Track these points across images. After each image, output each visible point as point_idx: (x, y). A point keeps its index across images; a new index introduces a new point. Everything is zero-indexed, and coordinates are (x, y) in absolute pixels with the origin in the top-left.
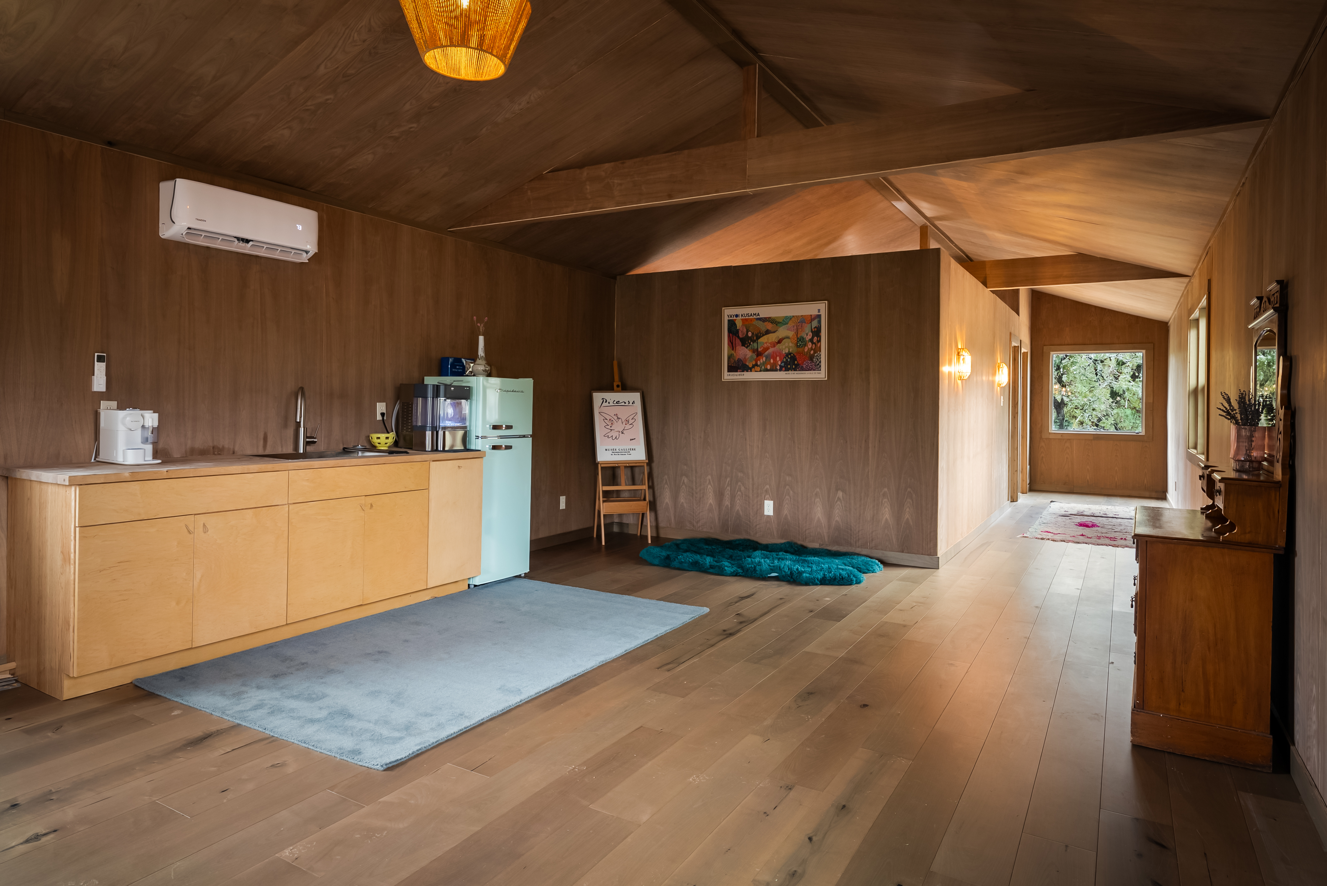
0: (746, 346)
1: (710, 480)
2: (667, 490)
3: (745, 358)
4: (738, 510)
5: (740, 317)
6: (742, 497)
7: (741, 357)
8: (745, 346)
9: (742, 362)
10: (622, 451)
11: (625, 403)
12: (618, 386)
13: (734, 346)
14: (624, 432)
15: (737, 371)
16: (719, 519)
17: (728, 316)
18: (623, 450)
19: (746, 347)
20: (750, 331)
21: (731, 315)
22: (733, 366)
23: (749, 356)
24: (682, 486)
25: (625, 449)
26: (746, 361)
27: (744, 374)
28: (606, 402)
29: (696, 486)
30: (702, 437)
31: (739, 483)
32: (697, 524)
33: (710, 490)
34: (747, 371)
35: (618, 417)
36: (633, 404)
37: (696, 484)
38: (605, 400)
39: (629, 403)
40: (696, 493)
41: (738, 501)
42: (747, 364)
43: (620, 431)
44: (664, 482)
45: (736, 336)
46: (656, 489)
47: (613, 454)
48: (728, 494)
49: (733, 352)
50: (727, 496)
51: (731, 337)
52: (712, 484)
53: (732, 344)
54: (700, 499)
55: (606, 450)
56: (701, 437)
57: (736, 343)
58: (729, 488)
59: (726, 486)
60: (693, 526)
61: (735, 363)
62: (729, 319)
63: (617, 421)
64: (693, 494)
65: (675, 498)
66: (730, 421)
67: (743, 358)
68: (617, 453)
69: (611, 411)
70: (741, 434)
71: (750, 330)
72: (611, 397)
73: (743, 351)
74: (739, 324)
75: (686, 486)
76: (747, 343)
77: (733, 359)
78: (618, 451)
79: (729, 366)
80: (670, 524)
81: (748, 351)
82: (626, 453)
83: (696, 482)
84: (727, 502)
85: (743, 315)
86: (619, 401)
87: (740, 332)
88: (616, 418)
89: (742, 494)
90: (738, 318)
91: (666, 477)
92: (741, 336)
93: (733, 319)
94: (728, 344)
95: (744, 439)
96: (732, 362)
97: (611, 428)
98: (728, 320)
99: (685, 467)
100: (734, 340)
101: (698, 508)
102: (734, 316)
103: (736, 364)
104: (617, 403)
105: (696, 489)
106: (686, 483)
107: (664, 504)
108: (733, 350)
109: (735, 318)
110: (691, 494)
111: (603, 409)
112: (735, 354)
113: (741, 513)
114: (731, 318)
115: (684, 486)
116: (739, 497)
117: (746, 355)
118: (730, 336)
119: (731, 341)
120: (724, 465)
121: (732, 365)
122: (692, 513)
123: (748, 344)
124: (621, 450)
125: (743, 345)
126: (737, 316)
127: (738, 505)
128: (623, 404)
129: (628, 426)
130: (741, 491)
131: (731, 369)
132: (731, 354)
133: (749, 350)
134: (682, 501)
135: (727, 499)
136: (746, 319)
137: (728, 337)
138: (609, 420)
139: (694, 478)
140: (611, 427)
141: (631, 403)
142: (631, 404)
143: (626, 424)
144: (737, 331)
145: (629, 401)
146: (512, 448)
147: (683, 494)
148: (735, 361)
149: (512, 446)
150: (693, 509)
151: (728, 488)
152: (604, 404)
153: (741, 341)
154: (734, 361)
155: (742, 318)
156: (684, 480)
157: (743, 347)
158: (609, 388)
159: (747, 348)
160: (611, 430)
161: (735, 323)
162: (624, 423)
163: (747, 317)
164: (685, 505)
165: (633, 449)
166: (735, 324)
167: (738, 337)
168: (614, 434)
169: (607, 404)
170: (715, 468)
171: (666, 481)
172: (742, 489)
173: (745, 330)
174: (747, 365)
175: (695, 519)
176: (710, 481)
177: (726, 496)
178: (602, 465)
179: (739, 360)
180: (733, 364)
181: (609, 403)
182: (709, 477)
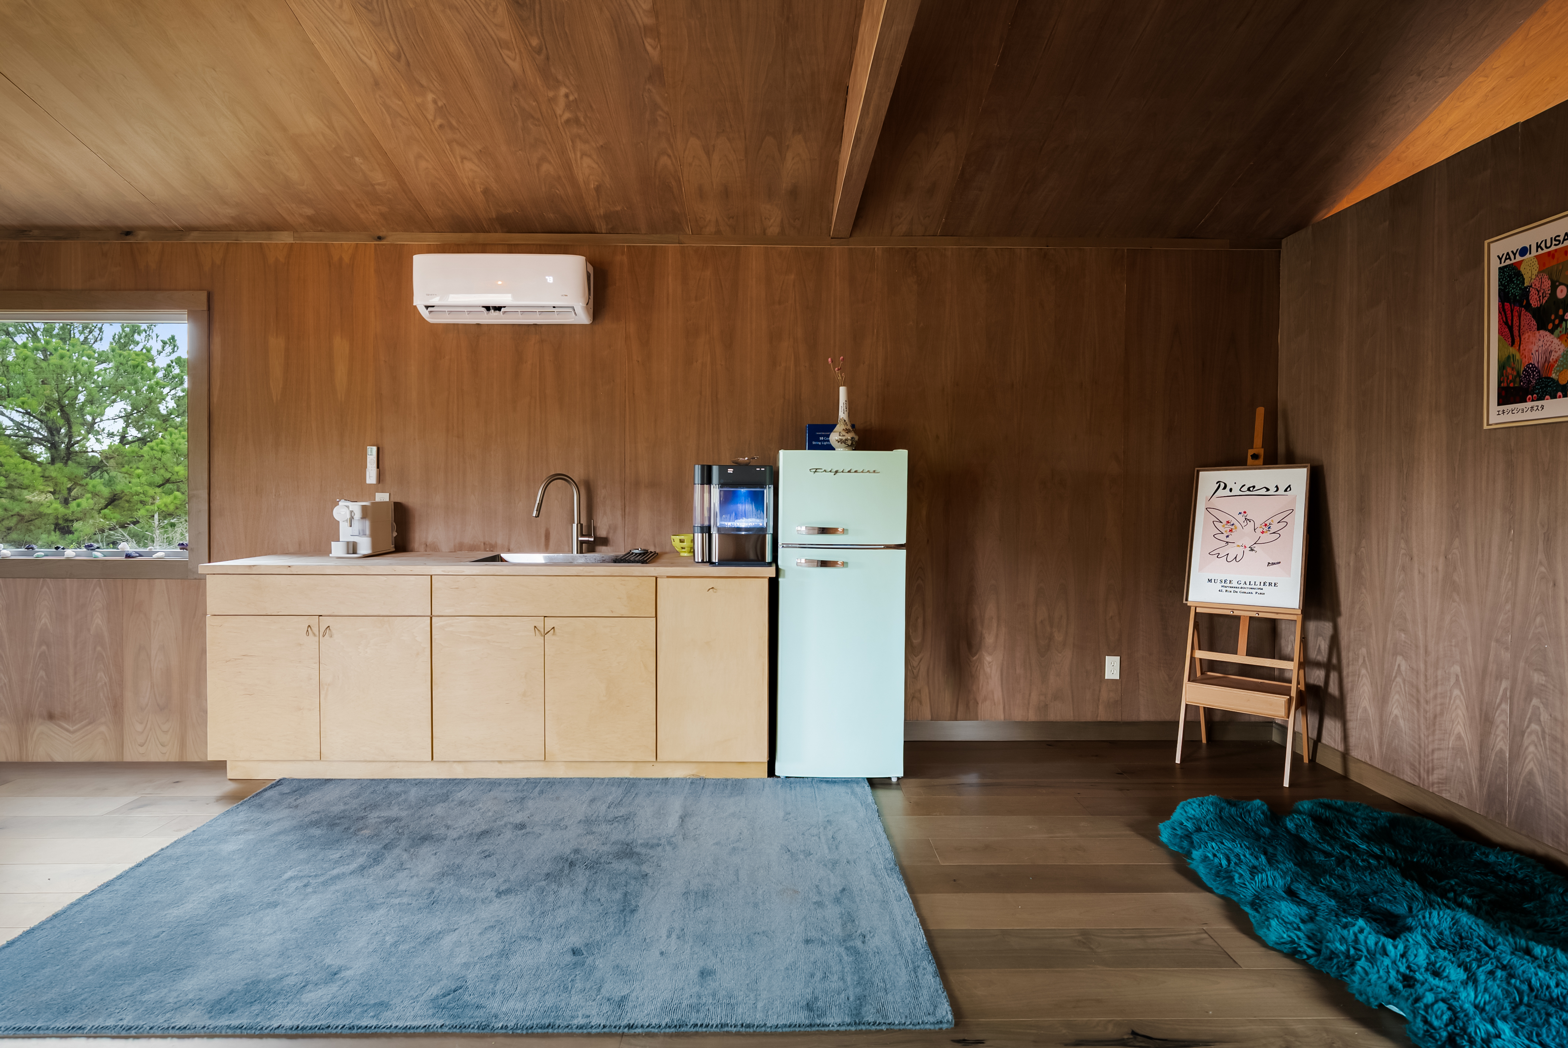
0: (1550, 326)
1: (1457, 676)
2: (1364, 679)
3: (1546, 360)
4: (1531, 773)
5: (1534, 253)
6: (1544, 739)
7: (1536, 359)
8: (1546, 329)
9: (1539, 372)
10: (1245, 586)
11: (1268, 490)
12: (1255, 457)
13: (1516, 333)
14: (1257, 548)
15: (1524, 400)
16: (1480, 780)
17: (1500, 259)
18: (1248, 583)
19: (1549, 331)
20: (1561, 284)
21: (1508, 254)
22: (1514, 388)
23: (1560, 352)
24: (1396, 677)
25: (1252, 583)
26: (1551, 367)
27: (1543, 407)
28: (1225, 488)
29: (1426, 686)
30: (1440, 568)
31: (1535, 701)
32: (1428, 776)
33: (1458, 701)
34: (1554, 397)
35: (1248, 518)
36: (1286, 491)
37: (1426, 680)
38: (1222, 485)
39: (1277, 490)
40: (1427, 702)
41: (1532, 749)
42: (1554, 376)
43: (1248, 546)
44: (1361, 661)
45: (1521, 306)
46: (1345, 673)
47: (1224, 589)
48: (1504, 722)
49: (1512, 350)
50: (1502, 727)
51: (1509, 313)
52: (1462, 684)
53: (1511, 329)
54: (1435, 717)
55: (1210, 581)
56: (1437, 570)
57: (1522, 324)
58: (1506, 707)
59: (1498, 701)
60: (1420, 777)
61: (1518, 380)
62: (1503, 265)
63: (1243, 525)
64: (1418, 701)
65: (1382, 700)
66: (1510, 531)
67: (1542, 361)
68: (1232, 590)
69: (1231, 507)
70: (1543, 569)
71: (1561, 281)
72: (1235, 477)
73: (1540, 343)
74: (1530, 271)
75: (1404, 680)
76: (1553, 317)
77: (1513, 369)
78: (1236, 585)
79: (1503, 388)
80: (1371, 758)
81: (1556, 341)
82: (1254, 591)
83: (1426, 676)
84: (1502, 743)
85: (1543, 245)
86: (1254, 487)
87: (1533, 292)
88: (1241, 519)
89: (1543, 732)
90: (1528, 256)
91: (1364, 651)
92: (1534, 303)
93: (1513, 261)
94: (1500, 332)
95: (1551, 584)
96: (1510, 378)
97: (1228, 540)
98: (1500, 268)
99: (1403, 635)
100: (1515, 319)
101: (1430, 739)
102: (1515, 254)
103: (1521, 381)
104: (1249, 489)
105: (1427, 691)
106: (1404, 673)
107: (1360, 711)
108: (1513, 344)
109: (1519, 258)
110: (1415, 702)
111: (1216, 502)
112: (1518, 357)
113: (1539, 781)
114: (1508, 262)
115: (1399, 679)
116: (1534, 737)
117: (1551, 352)
118: (1504, 310)
119: (1506, 323)
120: (1493, 644)
121: (1511, 385)
122: (1417, 747)
123: (1557, 322)
124: (1243, 582)
125: (1542, 326)
126: (1524, 251)
127: (1530, 757)
128: (1263, 491)
129: (1267, 537)
130: (1539, 722)
131: (1507, 396)
132: (1509, 357)
133: (1559, 338)
134: (1396, 711)
135: (1502, 735)
136: (1549, 252)
137: (1500, 312)
138: (1225, 522)
139: (1422, 666)
140: (1227, 536)
141: (1282, 489)
142: (1281, 491)
143: (1263, 532)
144: (1525, 292)
145: (1277, 486)
146: (847, 567)
147: (1397, 697)
148: (1518, 373)
149: (847, 563)
150: (1420, 738)
151: (1503, 706)
152: (1221, 492)
153: (1534, 317)
154: (1515, 374)
155: (1540, 252)
156: (1399, 666)
157: (1542, 332)
158: (1236, 461)
159: (1552, 332)
160: (1227, 542)
161: (1520, 271)
162: (1259, 530)
163: (1553, 248)
164: (1401, 722)
165: (1270, 584)
166: (1519, 275)
167: (1528, 307)
168: (1233, 551)
169: (1227, 492)
170: (1470, 649)
171: (1364, 660)
172: (1542, 719)
173: (1547, 284)
174: (1553, 379)
175: (1422, 763)
176: (1457, 680)
177: (1497, 727)
178: (1198, 610)
179: (1531, 369)
180: (1514, 381)
181: (1231, 490)
182: (1457, 669)
